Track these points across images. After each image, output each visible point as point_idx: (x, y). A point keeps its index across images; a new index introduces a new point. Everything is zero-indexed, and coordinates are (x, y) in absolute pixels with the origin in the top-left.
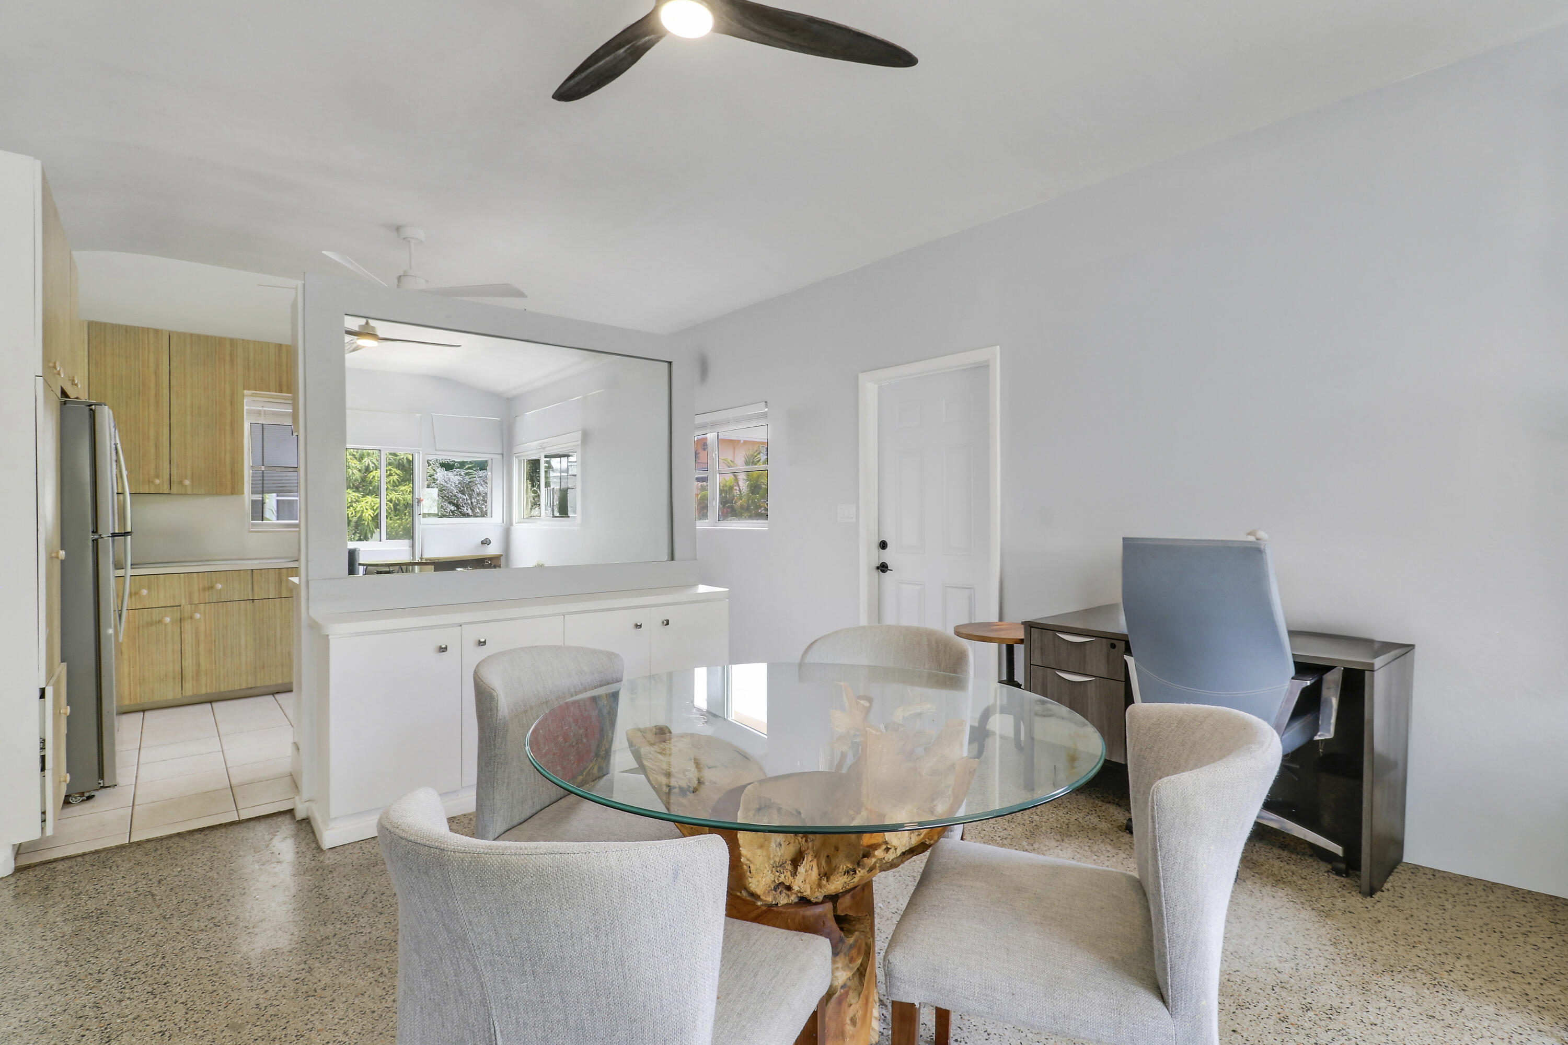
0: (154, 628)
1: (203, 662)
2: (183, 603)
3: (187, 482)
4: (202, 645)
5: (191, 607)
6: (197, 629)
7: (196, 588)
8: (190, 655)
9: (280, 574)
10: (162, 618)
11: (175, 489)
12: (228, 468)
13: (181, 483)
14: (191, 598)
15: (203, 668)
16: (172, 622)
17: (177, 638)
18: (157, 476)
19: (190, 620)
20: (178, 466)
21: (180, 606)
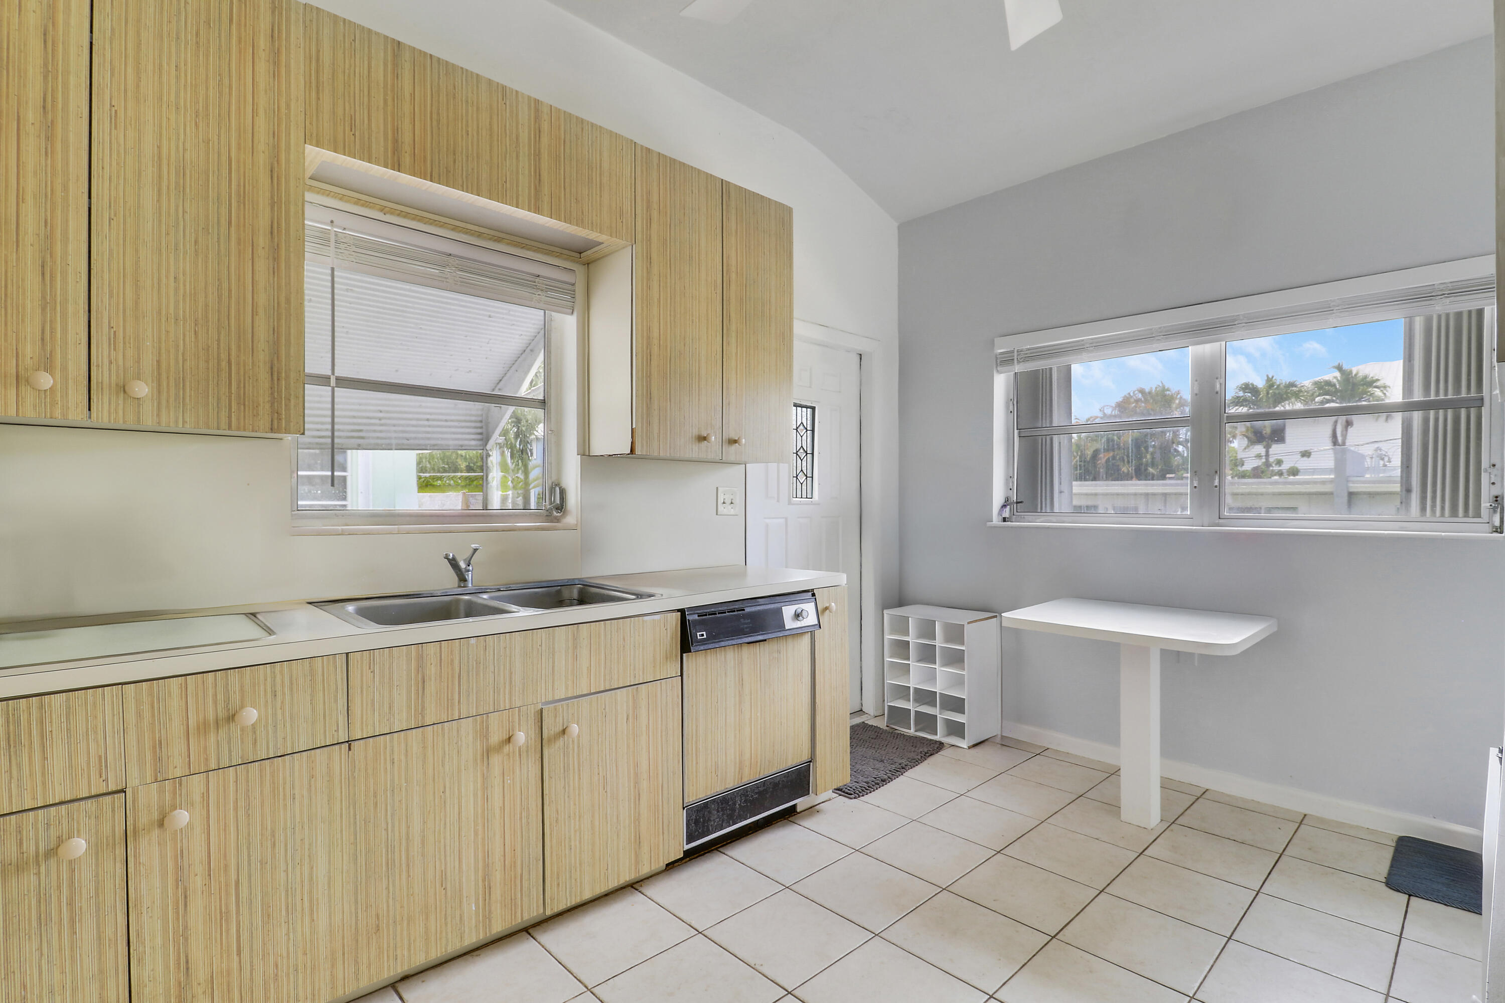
0: (29, 880)
1: (197, 954)
2: (133, 782)
3: (142, 389)
4: (197, 905)
5: (161, 791)
6: (180, 855)
7: (176, 728)
8: (159, 941)
9: (420, 658)
10: (60, 841)
11: (103, 413)
12: (262, 356)
13: (123, 389)
14: (158, 759)
15: (200, 974)
16: (96, 849)
17: (113, 896)
18: (47, 364)
19: (156, 832)
20: (113, 342)
21: (123, 791)
